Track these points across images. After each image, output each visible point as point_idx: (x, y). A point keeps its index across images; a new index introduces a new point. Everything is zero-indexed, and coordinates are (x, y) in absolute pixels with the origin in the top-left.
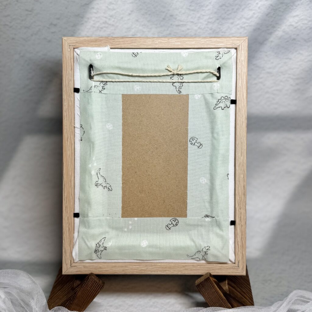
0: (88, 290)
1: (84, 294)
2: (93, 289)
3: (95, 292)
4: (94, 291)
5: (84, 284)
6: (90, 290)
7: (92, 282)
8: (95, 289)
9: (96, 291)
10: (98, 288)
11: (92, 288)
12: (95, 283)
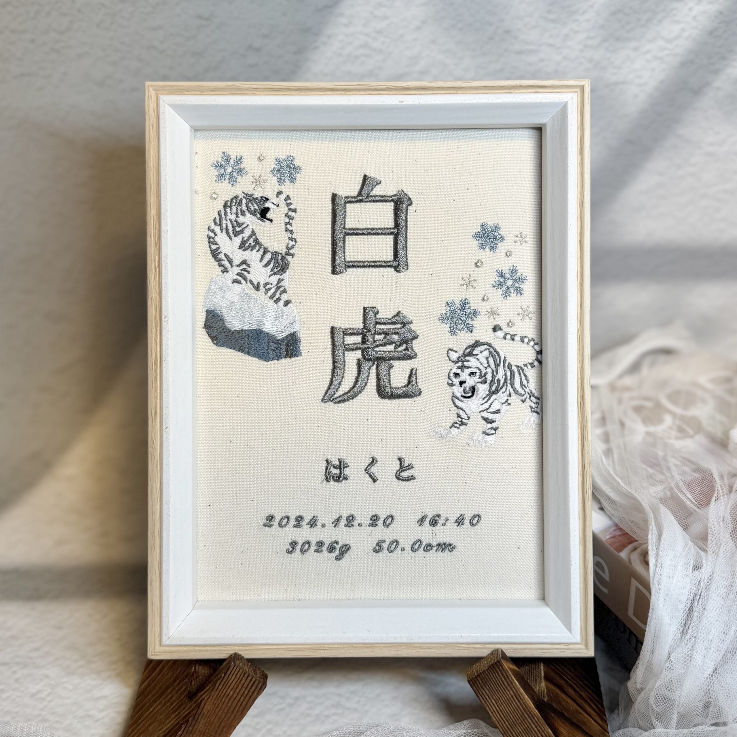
0: (228, 695)
1: (220, 706)
2: (241, 693)
3: (246, 700)
4: (242, 698)
5: (219, 682)
6: (235, 695)
7: (238, 676)
8: (246, 692)
9: (248, 697)
10: (253, 688)
11: (238, 690)
12: (245, 678)
